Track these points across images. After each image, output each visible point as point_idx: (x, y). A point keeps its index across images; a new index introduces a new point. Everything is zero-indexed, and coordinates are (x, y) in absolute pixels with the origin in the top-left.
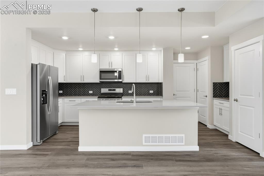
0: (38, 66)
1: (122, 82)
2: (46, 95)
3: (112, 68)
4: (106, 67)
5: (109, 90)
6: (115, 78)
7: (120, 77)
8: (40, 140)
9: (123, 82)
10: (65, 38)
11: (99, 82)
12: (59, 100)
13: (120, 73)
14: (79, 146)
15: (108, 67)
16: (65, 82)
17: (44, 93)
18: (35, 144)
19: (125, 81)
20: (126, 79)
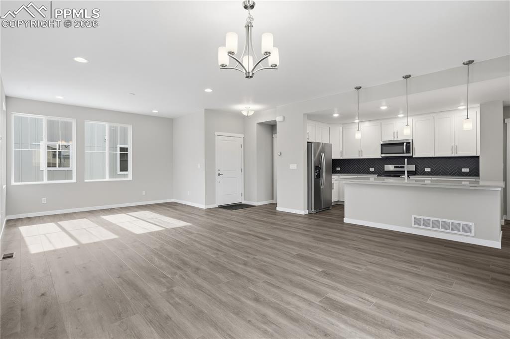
0: (313, 144)
1: (412, 156)
2: (319, 171)
3: (398, 139)
4: (390, 138)
5: (395, 167)
6: (402, 152)
7: (408, 150)
8: (314, 210)
9: (414, 156)
10: (336, 115)
11: (380, 157)
12: (333, 177)
13: (409, 145)
14: (344, 217)
15: (393, 138)
16: (342, 158)
17: (318, 168)
18: (310, 212)
19: (416, 155)
20: (418, 153)
